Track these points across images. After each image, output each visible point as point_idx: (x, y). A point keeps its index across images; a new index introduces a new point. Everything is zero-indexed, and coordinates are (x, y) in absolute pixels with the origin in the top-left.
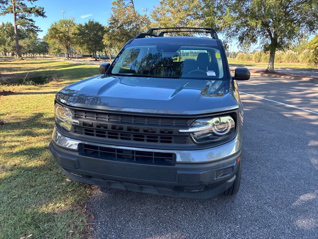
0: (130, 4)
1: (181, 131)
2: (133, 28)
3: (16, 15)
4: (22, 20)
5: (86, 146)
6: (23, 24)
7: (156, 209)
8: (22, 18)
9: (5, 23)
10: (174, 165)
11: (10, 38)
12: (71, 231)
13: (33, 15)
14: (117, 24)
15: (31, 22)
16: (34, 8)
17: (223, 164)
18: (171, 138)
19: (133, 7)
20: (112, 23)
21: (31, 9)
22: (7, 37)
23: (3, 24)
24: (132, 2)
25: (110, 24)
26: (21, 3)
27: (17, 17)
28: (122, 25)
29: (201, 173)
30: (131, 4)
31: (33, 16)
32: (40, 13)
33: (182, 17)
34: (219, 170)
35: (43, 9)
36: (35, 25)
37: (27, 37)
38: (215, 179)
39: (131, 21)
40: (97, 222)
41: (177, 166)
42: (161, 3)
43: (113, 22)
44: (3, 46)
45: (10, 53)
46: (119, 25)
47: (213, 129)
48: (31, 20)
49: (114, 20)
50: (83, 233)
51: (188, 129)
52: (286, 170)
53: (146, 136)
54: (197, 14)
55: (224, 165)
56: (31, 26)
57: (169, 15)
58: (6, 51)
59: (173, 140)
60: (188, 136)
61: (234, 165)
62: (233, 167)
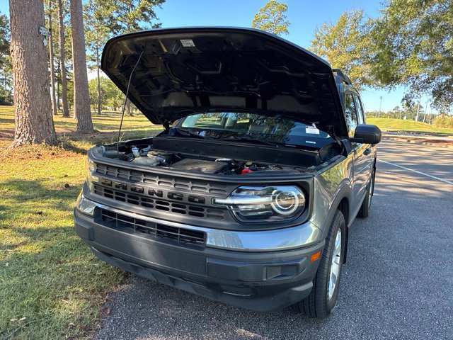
1: (217, 201)
5: (104, 211)
7: (196, 316)
10: (203, 249)
12: (71, 324)
17: (280, 258)
18: (203, 210)
29: (239, 266)
33: (343, 61)
34: (271, 266)
38: (265, 280)
40: (110, 319)
41: (206, 251)
42: (315, 43)
44: (113, 99)
45: (121, 108)
47: (272, 204)
50: (85, 329)
51: (226, 198)
52: (438, 296)
53: (171, 204)
54: (368, 57)
55: (280, 260)
58: (116, 105)
59: (205, 212)
60: (226, 209)
61: (300, 263)
62: (297, 265)
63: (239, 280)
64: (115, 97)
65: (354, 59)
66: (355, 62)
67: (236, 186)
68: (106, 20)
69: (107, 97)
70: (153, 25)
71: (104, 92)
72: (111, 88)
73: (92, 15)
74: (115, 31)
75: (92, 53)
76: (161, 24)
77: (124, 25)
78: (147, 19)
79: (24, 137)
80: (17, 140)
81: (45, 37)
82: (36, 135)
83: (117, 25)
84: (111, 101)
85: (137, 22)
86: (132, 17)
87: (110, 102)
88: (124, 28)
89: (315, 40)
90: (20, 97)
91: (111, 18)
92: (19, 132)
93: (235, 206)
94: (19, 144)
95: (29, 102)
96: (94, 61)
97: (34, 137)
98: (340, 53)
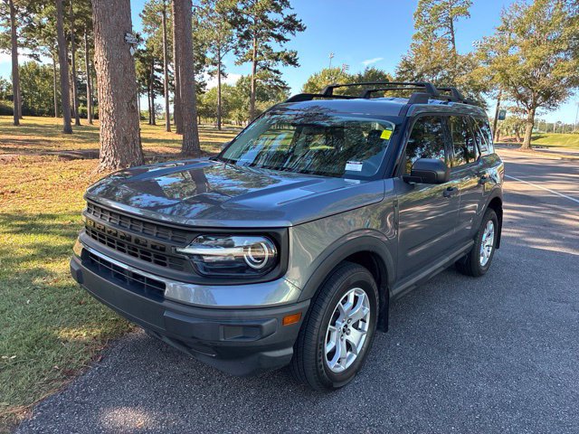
0: (447, 36)
1: (178, 250)
2: (441, 80)
3: (256, 64)
4: (263, 72)
6: (264, 78)
8: (264, 68)
9: (245, 76)
10: (161, 300)
11: (249, 98)
12: (56, 367)
13: (280, 63)
14: (412, 73)
15: (276, 75)
16: (283, 52)
18: (165, 259)
19: (453, 41)
20: (403, 72)
21: (279, 54)
22: (246, 97)
23: (243, 78)
24: (452, 32)
25: (399, 73)
26: (266, 46)
27: (258, 67)
28: (420, 75)
30: (450, 35)
31: (279, 66)
32: (291, 60)
34: (228, 325)
35: (296, 53)
36: (281, 79)
37: (274, 97)
38: (222, 340)
39: (440, 67)
40: (97, 366)
41: (165, 303)
43: (404, 69)
44: (237, 110)
46: (415, 75)
47: (245, 257)
48: (277, 72)
49: (407, 65)
50: (67, 374)
51: (184, 248)
56: (276, 80)
57: (514, 52)
58: (240, 118)
59: (167, 262)
60: (184, 259)
61: (264, 324)
62: (259, 327)
63: (193, 337)
64: (240, 109)
65: (559, 51)
66: (562, 55)
67: (196, 235)
68: (229, 14)
69: (229, 109)
70: (285, 16)
71: (226, 102)
72: (235, 98)
73: (214, 8)
74: (240, 27)
75: (213, 55)
76: (295, 15)
77: (250, 19)
78: (278, 10)
79: (109, 160)
80: (102, 164)
81: (132, 44)
82: (121, 159)
83: (242, 19)
84: (235, 113)
85: (266, 14)
86: (260, 8)
87: (233, 115)
88: (250, 22)
89: (501, 25)
90: (105, 116)
91: (236, 10)
92: (103, 156)
93: (200, 256)
94: (103, 168)
95: (114, 121)
96: (215, 65)
97: (119, 161)
98: (539, 43)
